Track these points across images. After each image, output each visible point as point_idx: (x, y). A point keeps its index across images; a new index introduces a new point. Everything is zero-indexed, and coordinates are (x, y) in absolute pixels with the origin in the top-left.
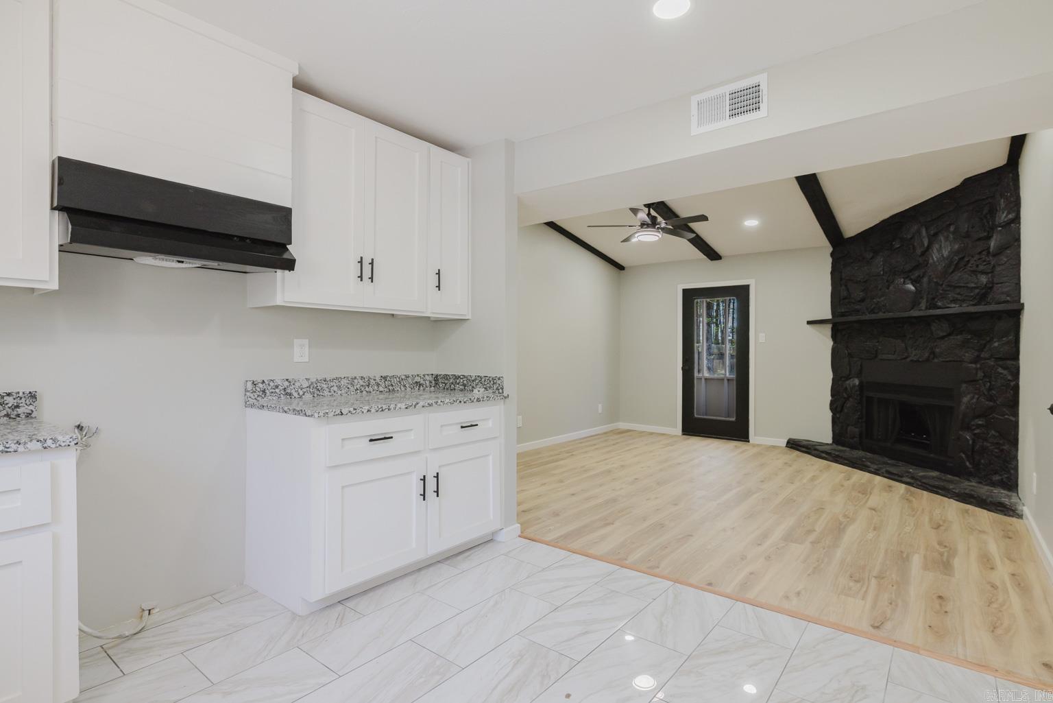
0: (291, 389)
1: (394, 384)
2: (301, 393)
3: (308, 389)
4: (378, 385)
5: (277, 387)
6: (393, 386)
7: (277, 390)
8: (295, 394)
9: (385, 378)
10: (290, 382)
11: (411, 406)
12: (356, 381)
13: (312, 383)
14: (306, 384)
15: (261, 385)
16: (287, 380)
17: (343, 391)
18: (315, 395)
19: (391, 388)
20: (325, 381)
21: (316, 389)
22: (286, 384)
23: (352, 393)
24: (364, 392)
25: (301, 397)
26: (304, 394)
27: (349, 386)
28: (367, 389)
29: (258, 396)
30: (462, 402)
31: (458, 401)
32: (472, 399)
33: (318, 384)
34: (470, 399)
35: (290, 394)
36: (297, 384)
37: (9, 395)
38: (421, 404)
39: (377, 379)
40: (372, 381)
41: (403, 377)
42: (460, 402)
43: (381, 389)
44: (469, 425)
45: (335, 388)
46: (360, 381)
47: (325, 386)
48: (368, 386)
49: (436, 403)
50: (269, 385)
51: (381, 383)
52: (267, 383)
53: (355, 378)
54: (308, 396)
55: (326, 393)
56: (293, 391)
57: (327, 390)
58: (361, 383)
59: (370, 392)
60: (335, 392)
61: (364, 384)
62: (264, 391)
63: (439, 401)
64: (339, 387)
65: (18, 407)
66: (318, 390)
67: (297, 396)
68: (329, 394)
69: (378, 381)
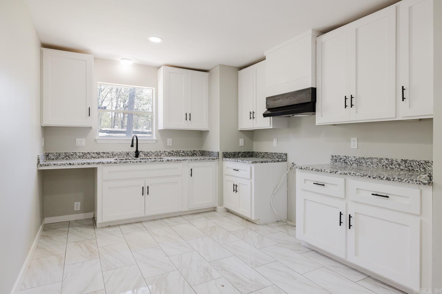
0: (347, 161)
1: (413, 166)
2: (352, 163)
3: (355, 162)
4: (399, 165)
5: (341, 159)
6: (412, 167)
7: (341, 160)
8: (349, 163)
9: (405, 161)
10: (346, 157)
11: (333, 172)
12: (382, 161)
13: (357, 159)
14: (354, 159)
15: (335, 157)
16: (345, 156)
17: (374, 165)
18: (359, 165)
19: (410, 168)
20: (364, 159)
21: (359, 161)
22: (345, 158)
23: (380, 167)
24: (388, 168)
25: (351, 165)
26: (353, 164)
27: (378, 163)
28: (390, 166)
29: (334, 162)
30: (371, 178)
31: (367, 176)
32: (382, 177)
33: (360, 160)
34: (380, 177)
35: (347, 163)
36: (350, 159)
37: (282, 153)
38: (339, 172)
39: (398, 161)
40: (394, 162)
41: (423, 162)
42: (370, 177)
43: (402, 167)
44: (386, 195)
45: (370, 163)
46: (385, 160)
47: (364, 161)
48: (392, 164)
49: (350, 173)
50: (338, 157)
51: (401, 164)
52: (337, 157)
53: (382, 159)
54: (355, 165)
55: (364, 165)
56: (348, 162)
57: (365, 163)
58: (386, 162)
59: (393, 168)
60: (369, 165)
61: (388, 163)
62: (336, 160)
63: (352, 173)
64: (372, 163)
65: (283, 157)
66: (360, 163)
67: (349, 164)
68: (366, 165)
69: (399, 162)
